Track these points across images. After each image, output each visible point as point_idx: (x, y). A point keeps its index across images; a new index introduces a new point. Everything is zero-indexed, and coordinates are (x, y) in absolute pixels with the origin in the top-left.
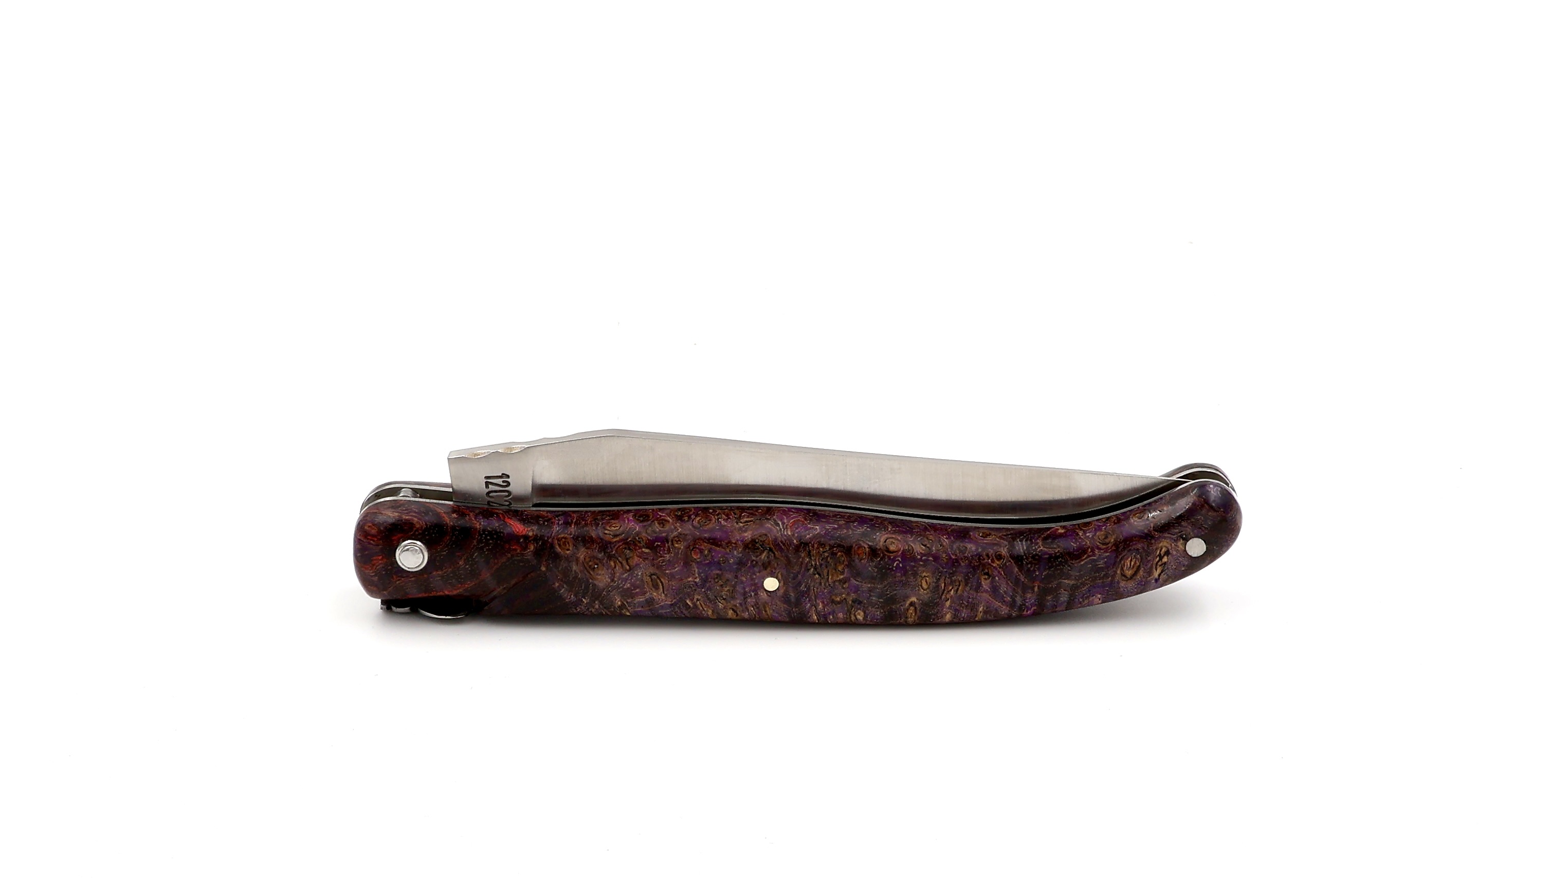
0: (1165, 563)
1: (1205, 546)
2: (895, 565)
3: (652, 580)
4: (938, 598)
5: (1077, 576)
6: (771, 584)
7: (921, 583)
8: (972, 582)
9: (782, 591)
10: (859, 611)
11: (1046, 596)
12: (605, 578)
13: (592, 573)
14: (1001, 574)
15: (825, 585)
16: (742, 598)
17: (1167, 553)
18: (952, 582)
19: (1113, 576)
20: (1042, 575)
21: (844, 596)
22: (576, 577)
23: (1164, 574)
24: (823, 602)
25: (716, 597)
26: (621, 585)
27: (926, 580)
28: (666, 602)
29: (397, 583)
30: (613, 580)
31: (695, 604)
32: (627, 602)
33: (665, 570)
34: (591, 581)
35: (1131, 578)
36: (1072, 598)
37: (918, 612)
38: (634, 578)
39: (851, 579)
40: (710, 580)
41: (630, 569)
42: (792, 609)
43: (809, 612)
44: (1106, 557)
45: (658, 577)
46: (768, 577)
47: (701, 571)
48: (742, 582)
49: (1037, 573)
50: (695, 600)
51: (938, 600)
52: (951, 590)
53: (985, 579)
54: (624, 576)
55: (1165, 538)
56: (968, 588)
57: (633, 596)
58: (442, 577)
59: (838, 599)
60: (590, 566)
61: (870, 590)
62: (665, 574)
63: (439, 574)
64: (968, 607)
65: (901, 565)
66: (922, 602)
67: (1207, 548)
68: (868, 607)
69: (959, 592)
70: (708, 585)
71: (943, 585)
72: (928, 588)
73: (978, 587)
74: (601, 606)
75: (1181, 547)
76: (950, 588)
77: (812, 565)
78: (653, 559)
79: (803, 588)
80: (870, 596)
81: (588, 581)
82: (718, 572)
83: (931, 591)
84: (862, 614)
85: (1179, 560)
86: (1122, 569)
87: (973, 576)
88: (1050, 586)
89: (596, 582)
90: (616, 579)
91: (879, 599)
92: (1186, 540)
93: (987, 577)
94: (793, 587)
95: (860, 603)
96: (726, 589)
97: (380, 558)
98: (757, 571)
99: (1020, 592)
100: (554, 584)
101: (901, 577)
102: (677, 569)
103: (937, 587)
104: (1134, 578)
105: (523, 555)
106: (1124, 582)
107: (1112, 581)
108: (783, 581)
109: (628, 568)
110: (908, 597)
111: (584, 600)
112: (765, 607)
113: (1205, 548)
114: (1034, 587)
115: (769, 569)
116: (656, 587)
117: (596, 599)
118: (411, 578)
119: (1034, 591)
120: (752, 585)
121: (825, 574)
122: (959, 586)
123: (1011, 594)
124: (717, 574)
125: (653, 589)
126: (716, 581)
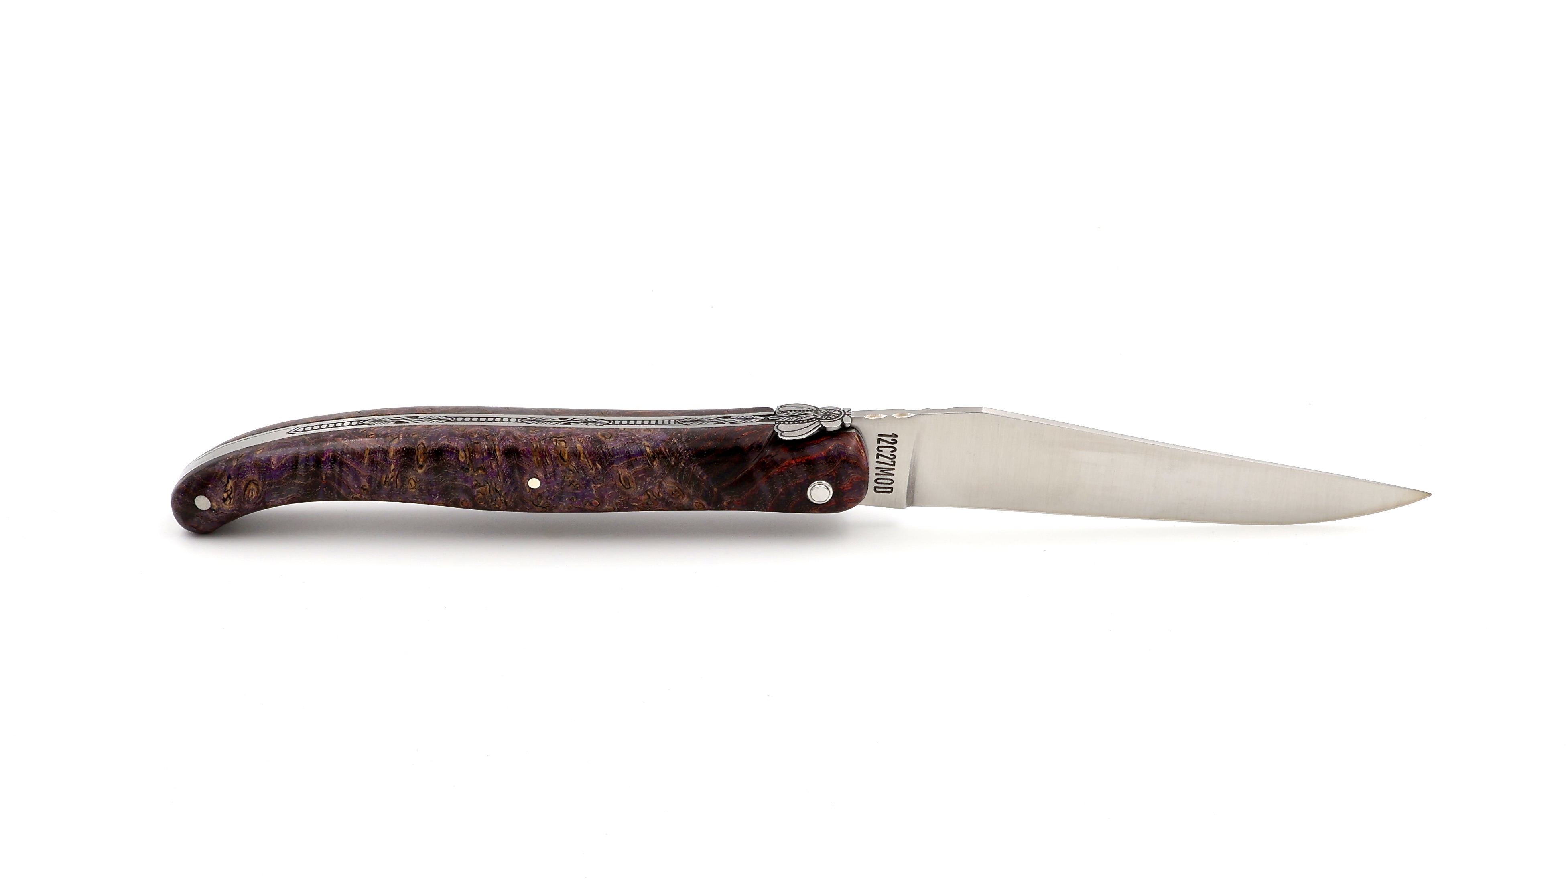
0: (225, 492)
1: (196, 504)
2: (438, 497)
3: (629, 484)
4: (401, 472)
5: (293, 486)
6: (534, 483)
7: (415, 484)
8: (375, 484)
9: (525, 478)
10: (463, 461)
11: (315, 471)
12: (666, 484)
13: (677, 488)
14: (353, 489)
15: (491, 484)
16: (557, 472)
17: (224, 500)
18: (391, 484)
19: (264, 484)
20: (321, 488)
21: (476, 475)
22: (690, 484)
23: (224, 482)
24: (492, 469)
25: (578, 472)
26: (653, 479)
27: (412, 486)
28: (617, 466)
29: (832, 470)
30: (660, 483)
31: (595, 465)
32: (649, 464)
33: (618, 492)
34: (678, 482)
35: (250, 481)
36: (294, 467)
37: (416, 459)
38: (643, 485)
39: (471, 488)
40: (583, 486)
41: (646, 492)
42: (516, 463)
43: (503, 460)
44: (272, 499)
45: (625, 487)
46: (538, 488)
47: (591, 492)
48: (557, 484)
49: (324, 489)
50: (594, 469)
51: (401, 470)
52: (391, 478)
53: (365, 486)
54: (651, 486)
55: (228, 511)
56: (378, 479)
57: (645, 471)
58: (796, 478)
59: (480, 472)
60: (678, 493)
61: (455, 479)
62: (619, 489)
63: (800, 480)
64: (376, 463)
65: (433, 496)
66: (413, 469)
67: (194, 502)
68: (456, 465)
69: (384, 477)
70: (585, 481)
71: (398, 482)
72: (410, 480)
73: (370, 480)
74: (669, 459)
75: (214, 504)
76: (392, 480)
77: (503, 497)
78: (629, 499)
79: (509, 481)
80: (455, 474)
81: (680, 482)
82: (577, 492)
83: (407, 477)
84: (460, 458)
85: (214, 494)
86: (258, 490)
87: (375, 488)
88: (313, 479)
89: (673, 481)
90: (658, 484)
91: (448, 472)
92: (211, 509)
93: (364, 487)
94: (518, 482)
95: (462, 468)
96: (570, 479)
97: (845, 489)
98: (546, 493)
99: (336, 475)
100: (707, 478)
101: (432, 488)
102: (610, 493)
103: (403, 481)
104: (247, 482)
105: (731, 498)
106: (255, 479)
107: (265, 480)
108: (525, 486)
109: (648, 493)
110: (426, 473)
111: (683, 465)
112: (538, 464)
113: (195, 502)
114: (326, 479)
115: (537, 494)
116: (626, 479)
117: (673, 466)
118: (821, 475)
119: (325, 475)
120: (549, 483)
121: (492, 491)
122: (385, 481)
123: (343, 474)
124: (578, 490)
125: (628, 478)
126: (578, 486)
